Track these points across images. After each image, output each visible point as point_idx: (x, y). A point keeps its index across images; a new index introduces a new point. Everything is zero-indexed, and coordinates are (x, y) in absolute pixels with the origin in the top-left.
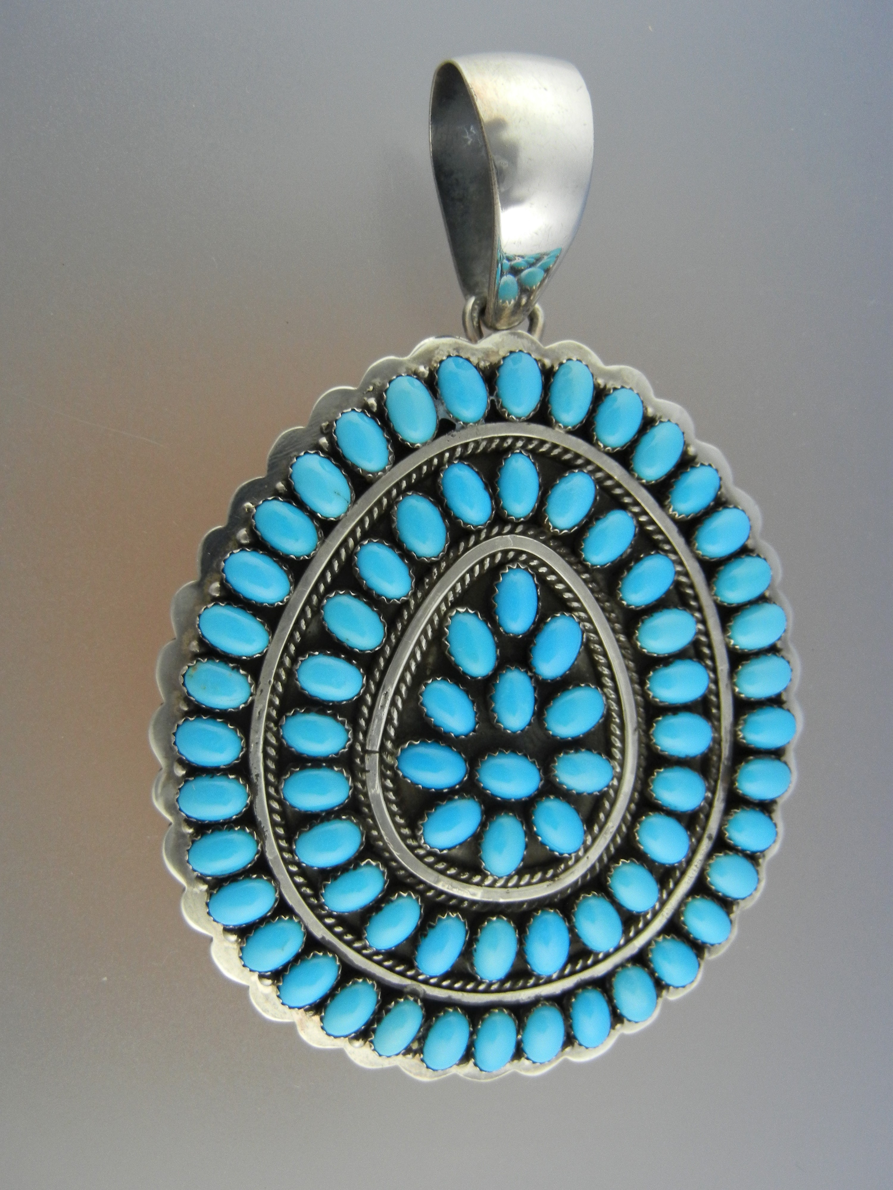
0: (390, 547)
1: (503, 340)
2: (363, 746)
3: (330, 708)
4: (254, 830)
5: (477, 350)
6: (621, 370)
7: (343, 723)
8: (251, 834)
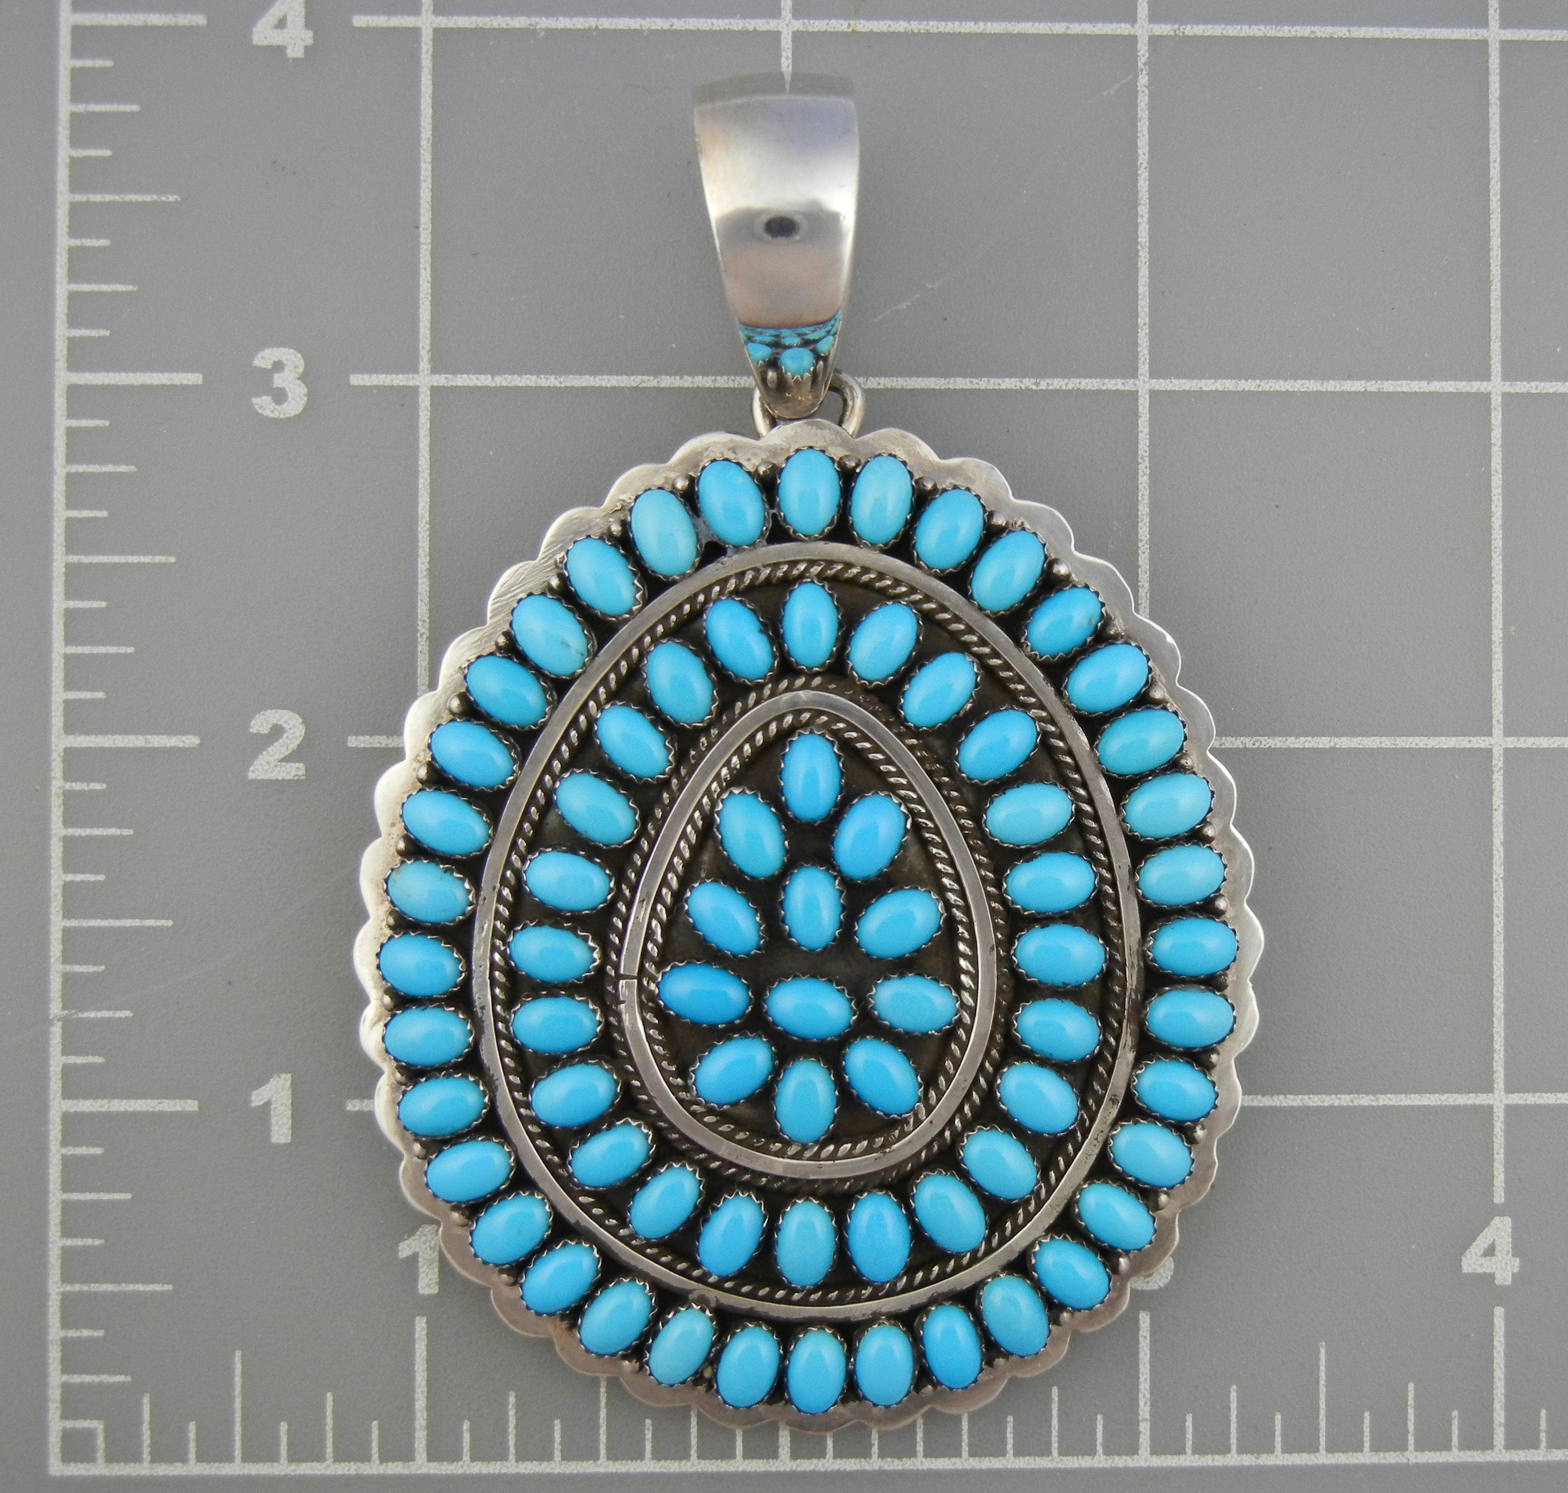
0: (639, 711)
1: (796, 432)
2: (616, 967)
3: (568, 919)
4: (480, 1078)
5: (760, 448)
6: (963, 463)
7: (585, 939)
8: (476, 1083)
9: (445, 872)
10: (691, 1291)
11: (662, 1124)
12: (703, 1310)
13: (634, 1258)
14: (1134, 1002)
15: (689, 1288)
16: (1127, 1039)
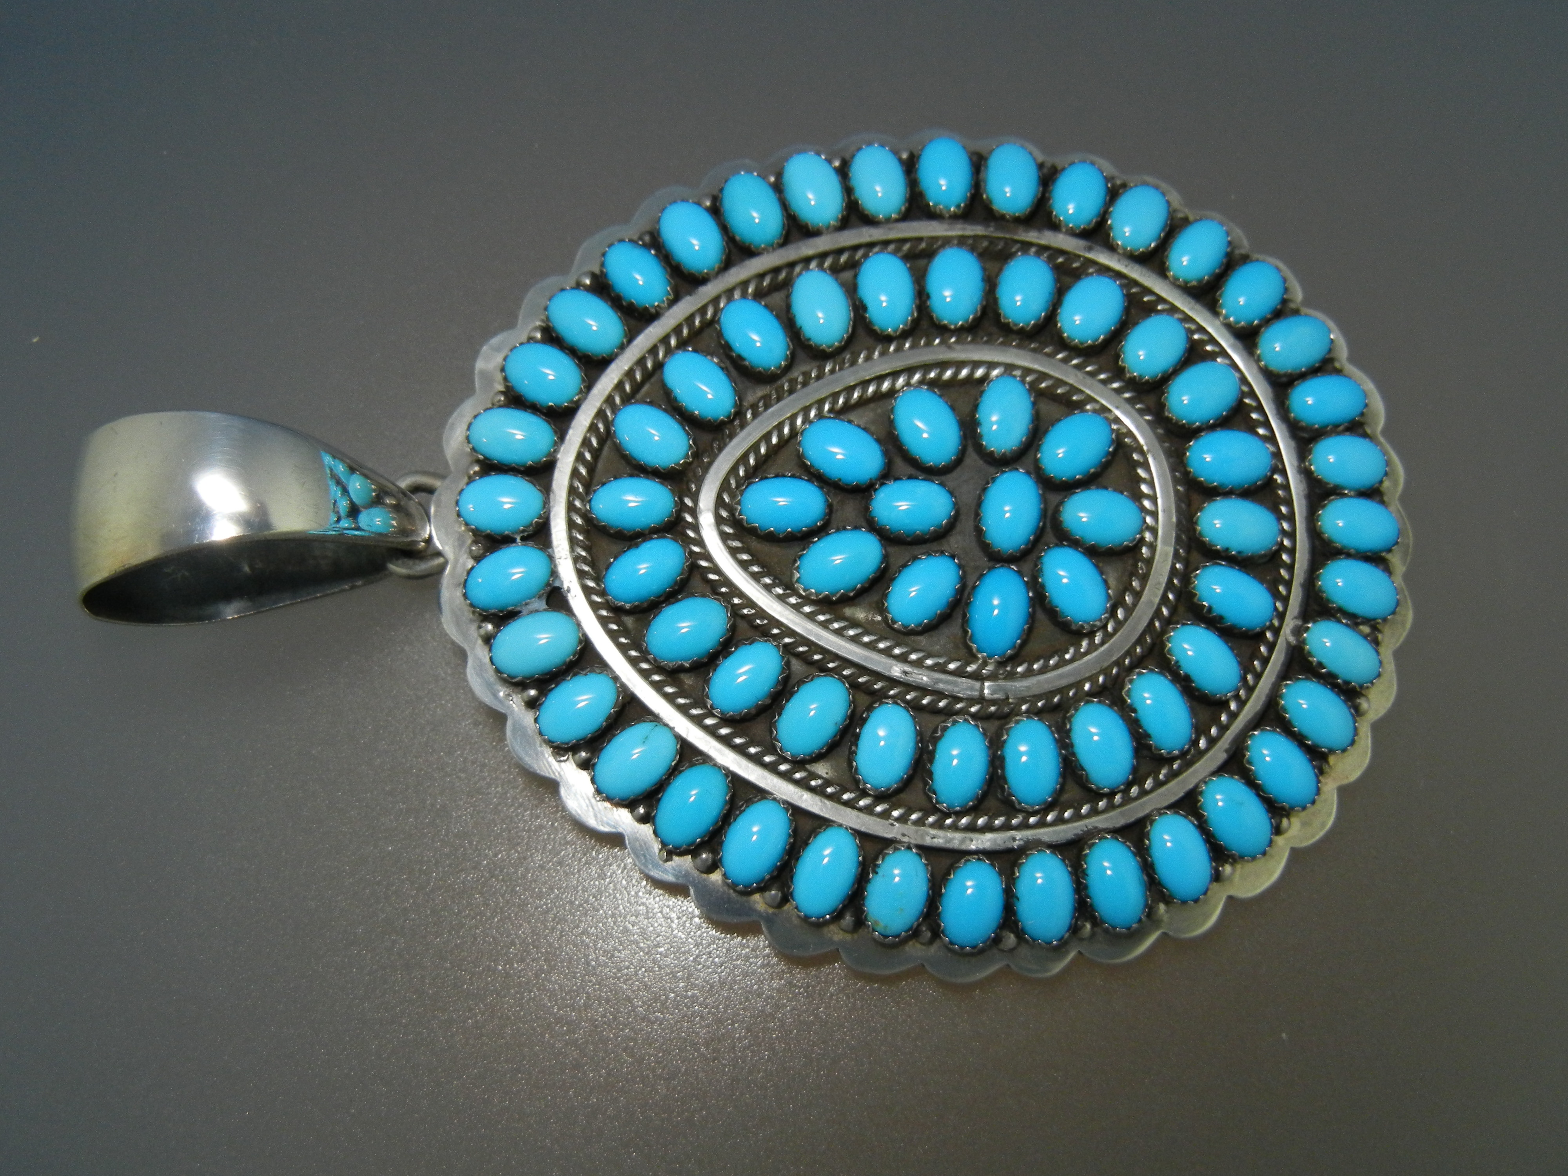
2: (973, 702)
3: (925, 746)
4: (1086, 842)
5: (456, 560)
7: (945, 729)
8: (1091, 846)
9: (877, 873)
10: (1288, 643)
11: (1127, 661)
12: (1307, 629)
13: (1258, 697)
14: (998, 228)
15: (1285, 645)
16: (1032, 236)
